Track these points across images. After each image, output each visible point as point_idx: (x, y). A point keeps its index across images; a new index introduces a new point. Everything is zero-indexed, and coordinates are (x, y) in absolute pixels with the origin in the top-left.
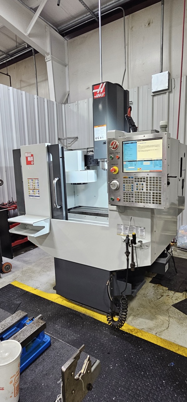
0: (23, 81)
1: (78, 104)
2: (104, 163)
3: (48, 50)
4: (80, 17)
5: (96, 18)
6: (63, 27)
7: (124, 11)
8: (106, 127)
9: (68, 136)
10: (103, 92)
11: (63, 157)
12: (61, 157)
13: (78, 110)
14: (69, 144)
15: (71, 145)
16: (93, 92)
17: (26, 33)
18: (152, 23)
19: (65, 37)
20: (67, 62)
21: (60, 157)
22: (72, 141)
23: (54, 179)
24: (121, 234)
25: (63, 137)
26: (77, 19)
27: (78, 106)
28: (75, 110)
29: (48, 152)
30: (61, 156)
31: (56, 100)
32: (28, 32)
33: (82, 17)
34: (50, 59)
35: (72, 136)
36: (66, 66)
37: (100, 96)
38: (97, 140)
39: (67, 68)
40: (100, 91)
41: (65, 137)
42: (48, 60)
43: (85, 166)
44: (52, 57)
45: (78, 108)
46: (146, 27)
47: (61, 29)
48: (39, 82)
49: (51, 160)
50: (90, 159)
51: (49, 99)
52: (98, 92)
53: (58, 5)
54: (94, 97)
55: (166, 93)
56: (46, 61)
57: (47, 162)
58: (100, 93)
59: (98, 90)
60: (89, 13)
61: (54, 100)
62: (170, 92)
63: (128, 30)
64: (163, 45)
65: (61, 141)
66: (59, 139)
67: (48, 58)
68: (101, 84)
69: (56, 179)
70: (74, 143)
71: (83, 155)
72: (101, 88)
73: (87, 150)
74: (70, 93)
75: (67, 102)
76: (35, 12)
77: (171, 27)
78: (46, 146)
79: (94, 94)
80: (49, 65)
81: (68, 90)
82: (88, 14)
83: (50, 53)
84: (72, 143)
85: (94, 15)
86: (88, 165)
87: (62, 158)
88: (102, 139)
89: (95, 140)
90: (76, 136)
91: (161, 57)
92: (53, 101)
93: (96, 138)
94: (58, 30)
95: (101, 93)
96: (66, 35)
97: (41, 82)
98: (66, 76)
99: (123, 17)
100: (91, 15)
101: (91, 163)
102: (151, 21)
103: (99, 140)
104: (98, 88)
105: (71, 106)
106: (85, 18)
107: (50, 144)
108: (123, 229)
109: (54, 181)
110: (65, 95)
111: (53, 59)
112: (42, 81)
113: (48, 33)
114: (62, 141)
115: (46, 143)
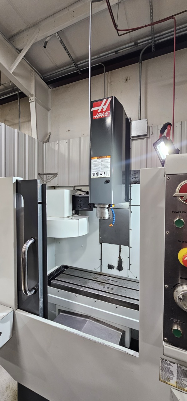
0: (7, 121)
1: (59, 144)
2: (105, 210)
3: (33, 92)
4: (65, 68)
5: (78, 70)
6: (48, 75)
7: (105, 67)
8: (110, 159)
9: (48, 172)
10: (106, 110)
11: (44, 203)
12: (39, 203)
13: (59, 149)
14: (48, 179)
15: (51, 181)
16: (92, 110)
17: (11, 69)
18: (130, 79)
19: (49, 86)
20: (49, 107)
21: (38, 201)
22: (52, 177)
23: (26, 241)
24: (169, 383)
25: (43, 172)
26: (61, 69)
27: (59, 145)
28: (56, 148)
29: (17, 192)
30: (39, 199)
31: (38, 138)
32: (13, 70)
33: (66, 68)
34: (33, 100)
35: (52, 172)
36: (48, 110)
37: (101, 116)
38: (96, 176)
39: (49, 112)
40: (102, 109)
41: (45, 172)
42: (32, 101)
43: (73, 209)
44: (36, 99)
45: (59, 147)
46: (124, 82)
47: (46, 77)
48: (22, 123)
49: (23, 206)
50: (80, 201)
51: (30, 135)
52: (99, 111)
53: (45, 47)
54: (93, 117)
55: (144, 138)
56: (30, 102)
57: (14, 209)
58: (102, 112)
59: (99, 108)
60: (73, 65)
61: (36, 138)
62: (148, 138)
63: (107, 84)
64: (141, 96)
65: (40, 177)
66: (39, 174)
67: (32, 99)
68: (105, 100)
69: (30, 242)
70: (53, 178)
71: (71, 196)
72: (105, 104)
73: (74, 188)
74: (51, 134)
75: (48, 141)
76: (20, 52)
77: (146, 84)
78: (14, 181)
79: (92, 114)
80: (33, 106)
81: (49, 131)
82: (71, 66)
83: (34, 95)
84: (52, 179)
85: (78, 67)
86: (76, 209)
87: (41, 205)
88: (103, 176)
89: (92, 176)
90: (56, 172)
91: (140, 107)
92: (34, 139)
93: (94, 174)
94: (43, 77)
95: (104, 112)
96: (50, 84)
97: (24, 122)
98: (49, 119)
99: (103, 73)
100: (75, 67)
101: (81, 206)
102: (129, 78)
103: (99, 177)
104: (100, 106)
105: (53, 145)
106: (69, 69)
107: (21, 179)
108: (175, 373)
109: (25, 245)
110: (46, 135)
111: (36, 101)
112: (26, 122)
113: (33, 78)
114: (42, 176)
115: (13, 177)
